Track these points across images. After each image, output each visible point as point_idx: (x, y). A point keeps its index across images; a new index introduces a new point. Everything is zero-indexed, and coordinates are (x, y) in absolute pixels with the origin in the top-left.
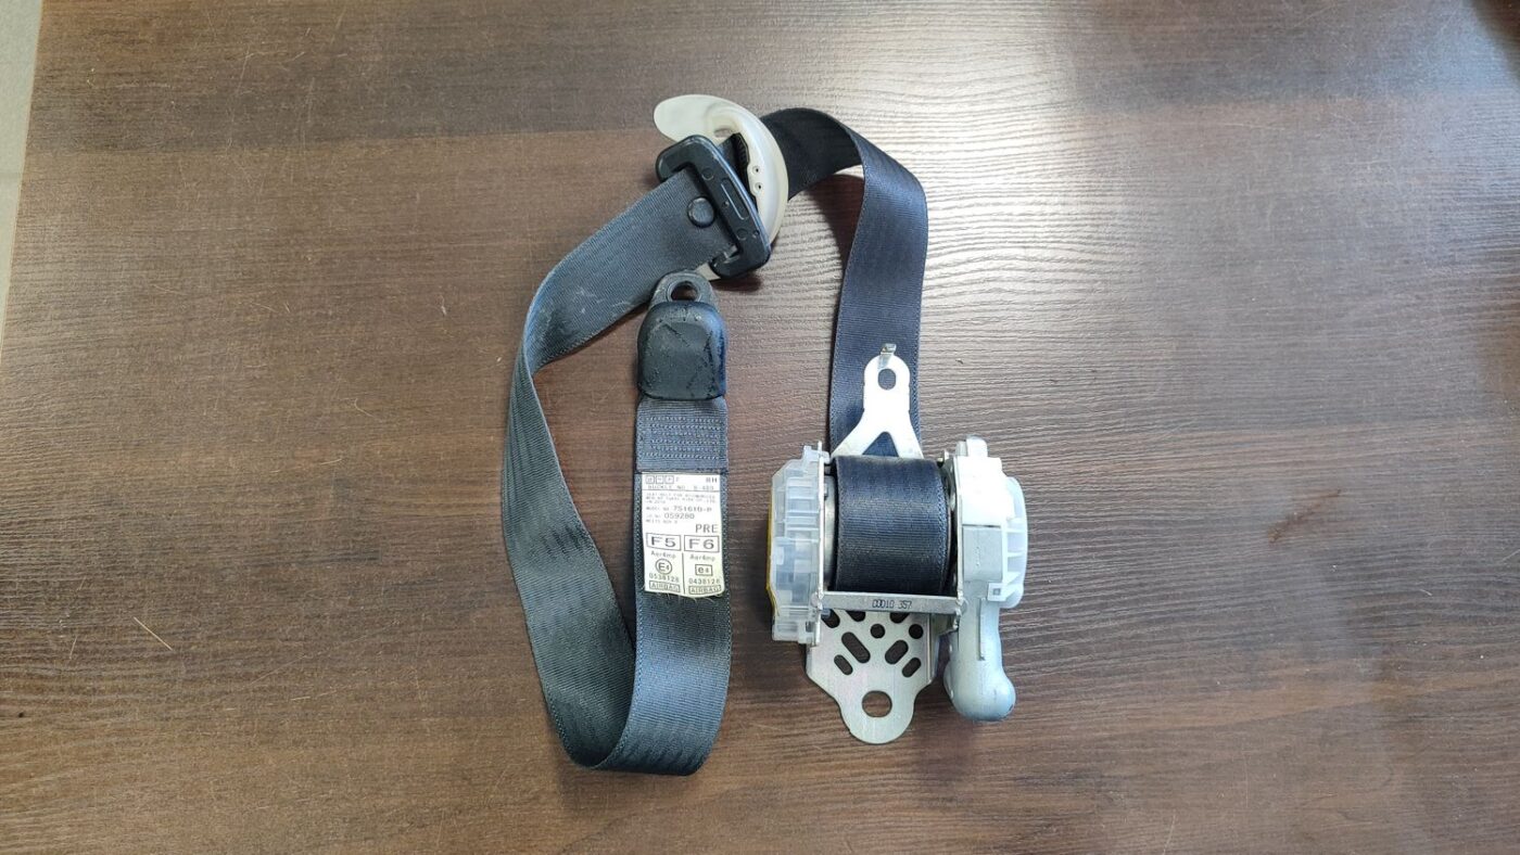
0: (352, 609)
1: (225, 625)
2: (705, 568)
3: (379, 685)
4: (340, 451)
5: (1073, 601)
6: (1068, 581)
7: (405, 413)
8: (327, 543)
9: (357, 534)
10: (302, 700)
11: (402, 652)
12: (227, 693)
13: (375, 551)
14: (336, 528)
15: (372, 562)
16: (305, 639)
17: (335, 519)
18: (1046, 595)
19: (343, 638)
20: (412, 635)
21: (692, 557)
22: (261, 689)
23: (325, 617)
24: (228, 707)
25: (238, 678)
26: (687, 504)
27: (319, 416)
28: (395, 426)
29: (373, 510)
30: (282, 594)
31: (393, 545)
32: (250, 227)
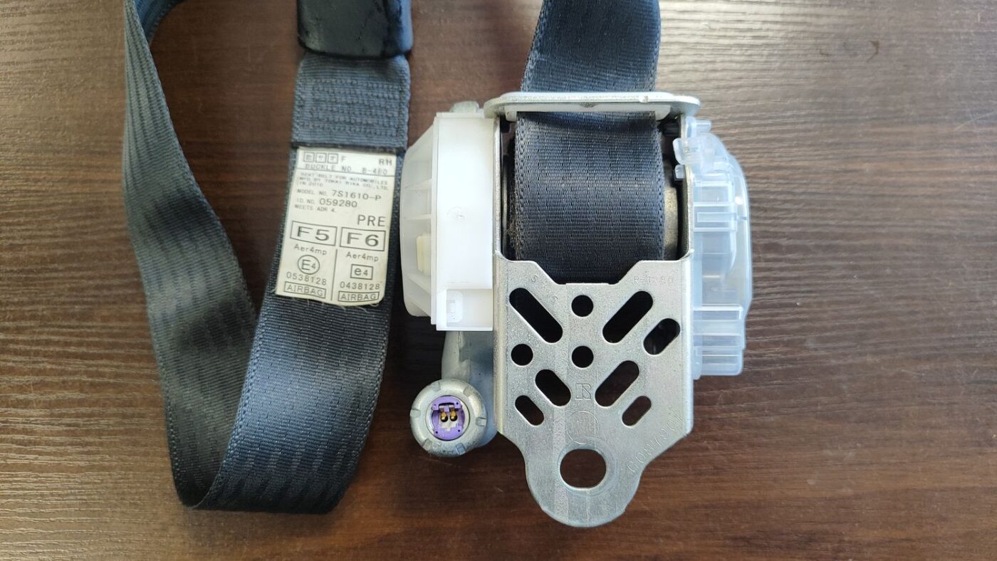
2: (363, 269)
5: (825, 329)
6: (820, 304)
18: (792, 321)
21: (349, 255)
26: (350, 189)
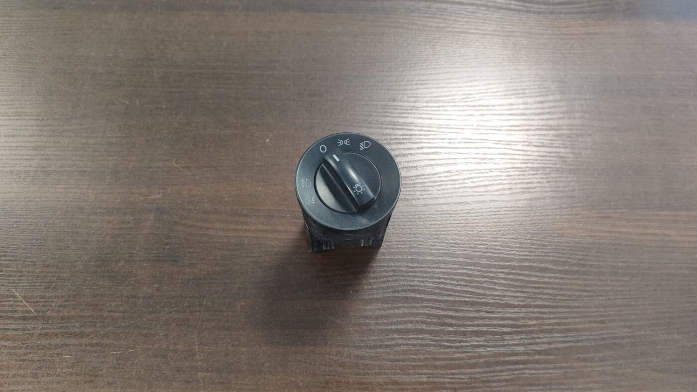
0: (158, 294)
1: (71, 299)
4: (161, 191)
7: (205, 169)
8: (146, 249)
9: (166, 244)
10: (117, 354)
11: (188, 325)
12: (67, 345)
13: (177, 256)
14: (153, 239)
15: (174, 263)
16: (124, 312)
17: (153, 234)
19: (150, 313)
20: (197, 314)
22: (91, 345)
23: (139, 297)
24: (66, 355)
25: (75, 335)
27: (151, 168)
28: (197, 177)
29: (178, 228)
30: (112, 280)
31: (189, 252)
32: (121, 55)
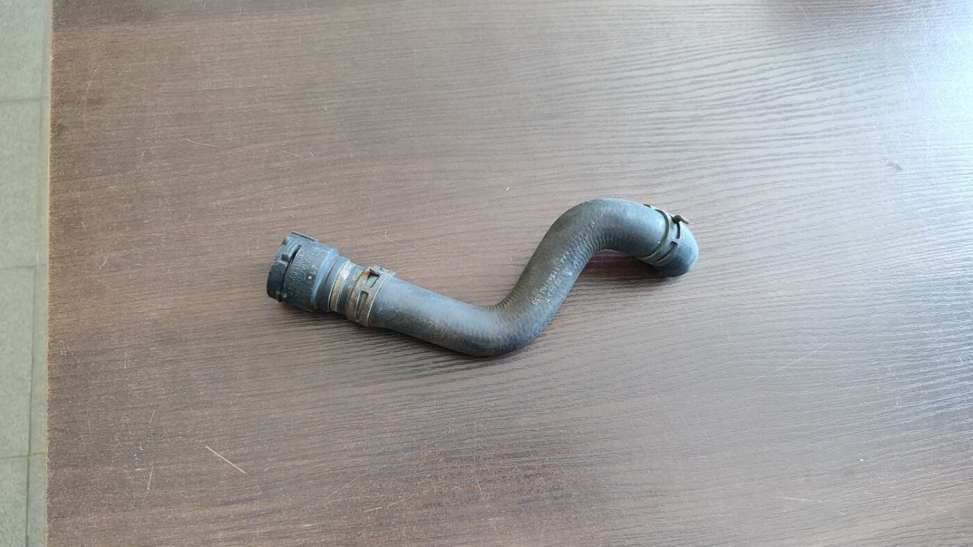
3: (445, 491)
10: (375, 511)
22: (336, 504)
24: (306, 523)
28: (424, 252)
32: (268, 84)
